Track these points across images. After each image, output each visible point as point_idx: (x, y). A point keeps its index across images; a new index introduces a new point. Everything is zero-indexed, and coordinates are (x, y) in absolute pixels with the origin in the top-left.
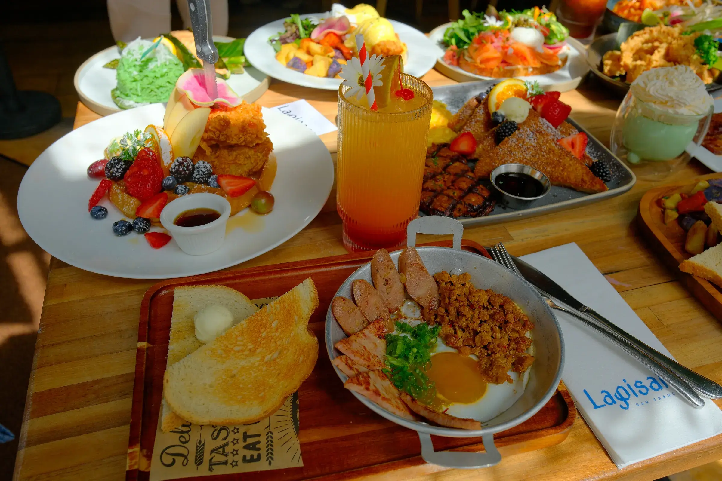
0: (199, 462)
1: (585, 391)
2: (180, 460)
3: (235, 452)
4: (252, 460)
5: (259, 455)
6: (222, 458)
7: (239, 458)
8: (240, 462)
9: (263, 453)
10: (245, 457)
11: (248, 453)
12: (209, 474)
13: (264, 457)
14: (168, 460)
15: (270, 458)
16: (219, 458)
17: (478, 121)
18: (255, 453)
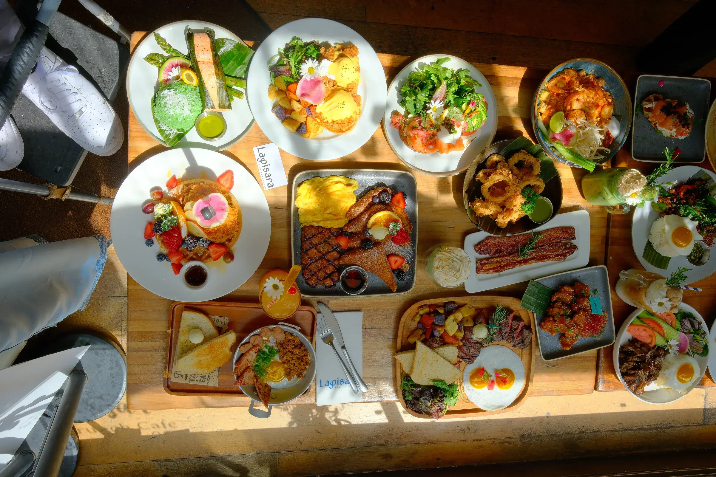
0: (186, 378)
1: (321, 380)
2: (180, 376)
3: (198, 377)
4: (202, 382)
5: (205, 381)
6: (193, 379)
7: (198, 379)
8: (199, 381)
9: (206, 380)
10: (200, 380)
11: (202, 379)
12: (189, 383)
13: (206, 382)
14: (176, 376)
15: (208, 381)
16: (192, 378)
17: (360, 225)
18: (204, 380)
